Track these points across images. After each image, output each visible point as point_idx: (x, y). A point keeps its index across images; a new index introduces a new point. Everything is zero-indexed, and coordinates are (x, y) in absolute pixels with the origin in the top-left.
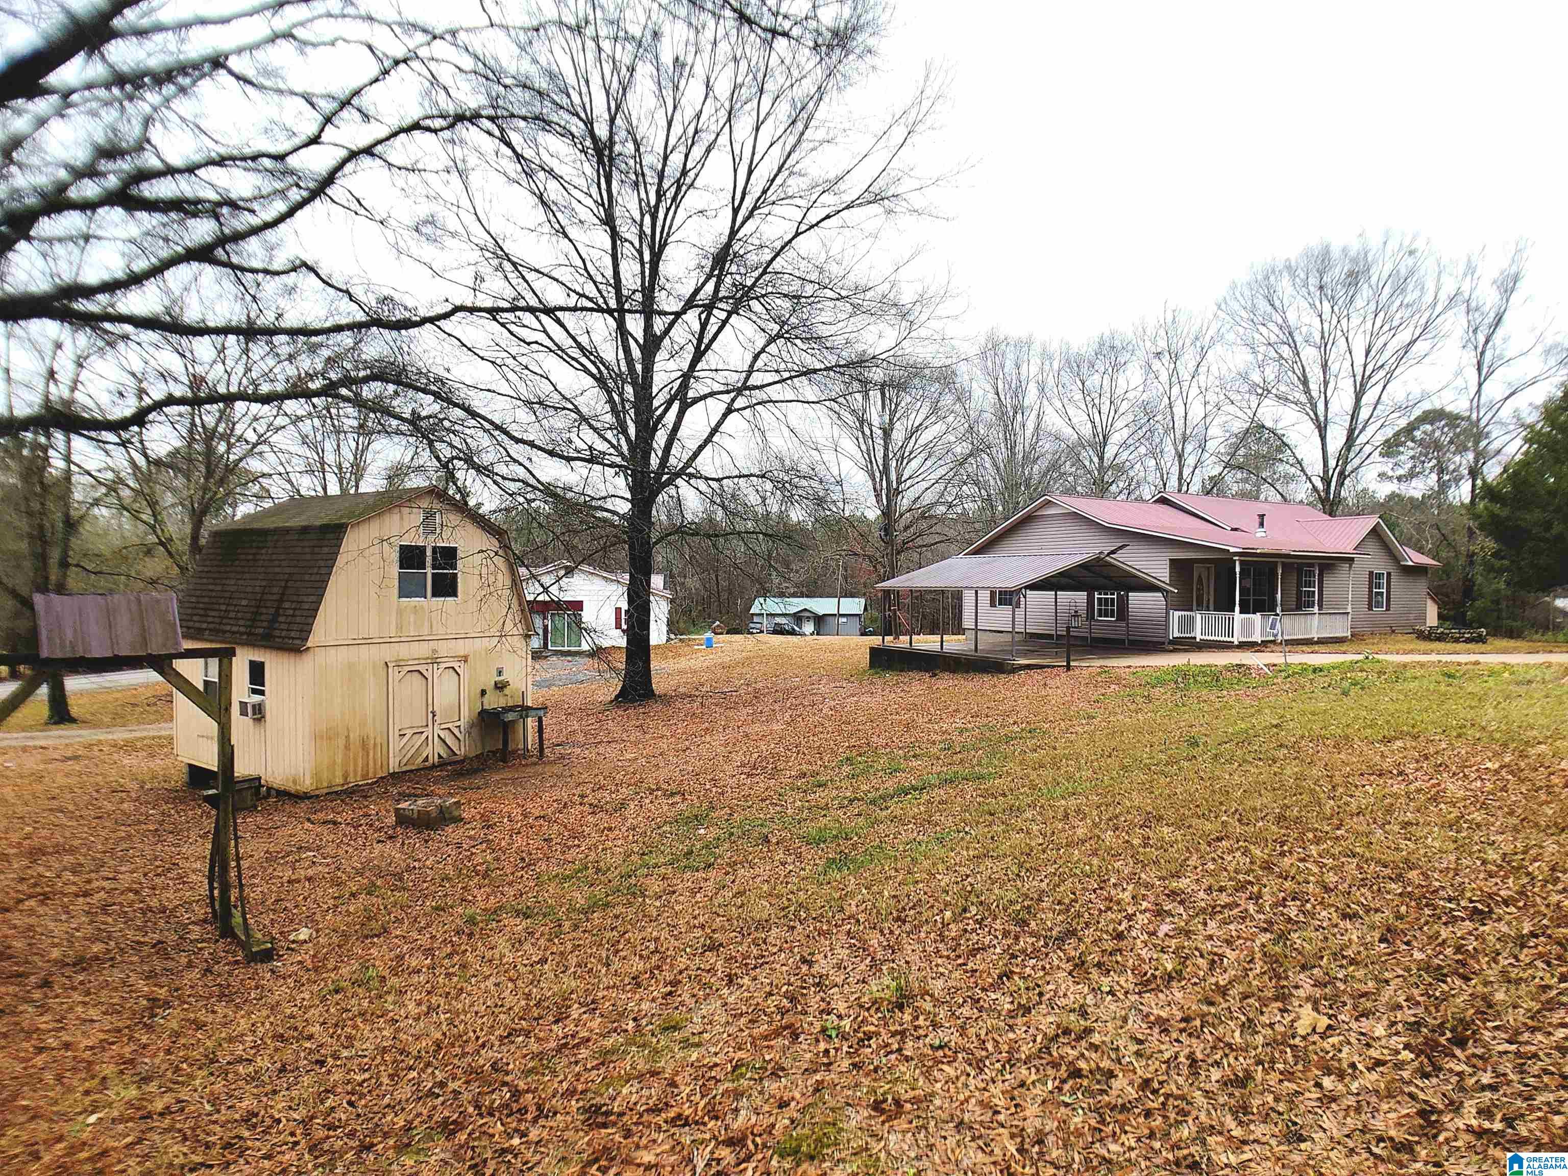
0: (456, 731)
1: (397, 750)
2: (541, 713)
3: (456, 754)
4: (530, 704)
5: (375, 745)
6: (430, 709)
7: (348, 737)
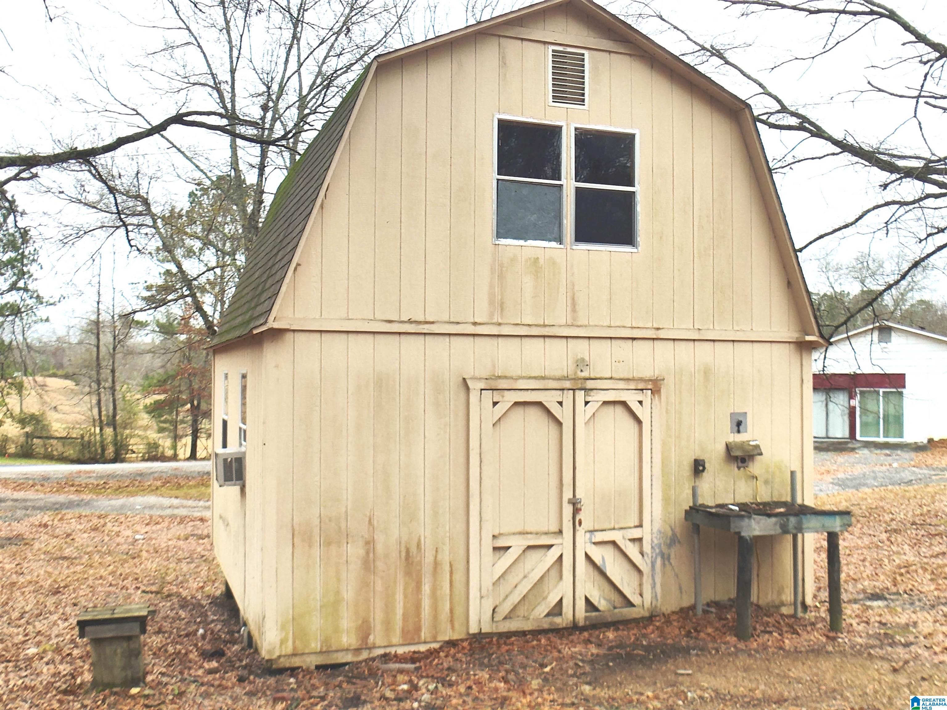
0: (632, 551)
1: (488, 583)
2: (836, 524)
3: (630, 604)
4: (809, 502)
5: (436, 564)
6: (568, 494)
7: (370, 544)
